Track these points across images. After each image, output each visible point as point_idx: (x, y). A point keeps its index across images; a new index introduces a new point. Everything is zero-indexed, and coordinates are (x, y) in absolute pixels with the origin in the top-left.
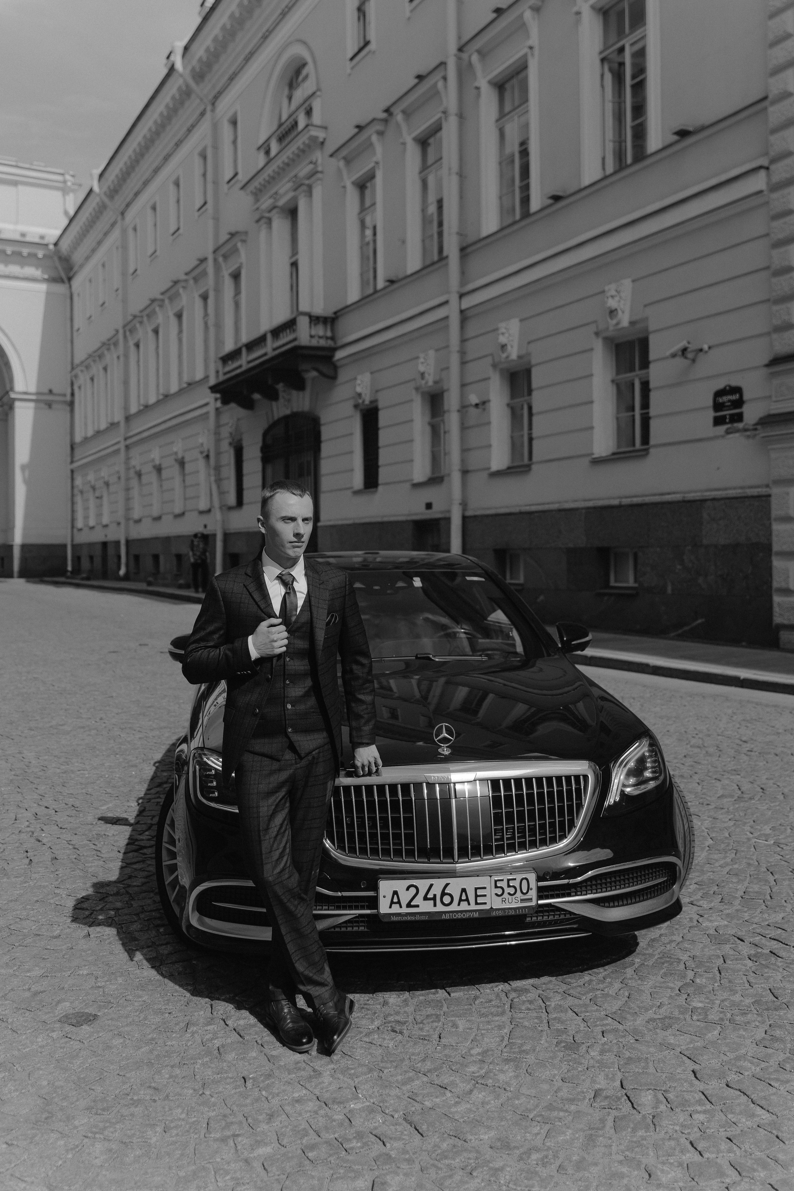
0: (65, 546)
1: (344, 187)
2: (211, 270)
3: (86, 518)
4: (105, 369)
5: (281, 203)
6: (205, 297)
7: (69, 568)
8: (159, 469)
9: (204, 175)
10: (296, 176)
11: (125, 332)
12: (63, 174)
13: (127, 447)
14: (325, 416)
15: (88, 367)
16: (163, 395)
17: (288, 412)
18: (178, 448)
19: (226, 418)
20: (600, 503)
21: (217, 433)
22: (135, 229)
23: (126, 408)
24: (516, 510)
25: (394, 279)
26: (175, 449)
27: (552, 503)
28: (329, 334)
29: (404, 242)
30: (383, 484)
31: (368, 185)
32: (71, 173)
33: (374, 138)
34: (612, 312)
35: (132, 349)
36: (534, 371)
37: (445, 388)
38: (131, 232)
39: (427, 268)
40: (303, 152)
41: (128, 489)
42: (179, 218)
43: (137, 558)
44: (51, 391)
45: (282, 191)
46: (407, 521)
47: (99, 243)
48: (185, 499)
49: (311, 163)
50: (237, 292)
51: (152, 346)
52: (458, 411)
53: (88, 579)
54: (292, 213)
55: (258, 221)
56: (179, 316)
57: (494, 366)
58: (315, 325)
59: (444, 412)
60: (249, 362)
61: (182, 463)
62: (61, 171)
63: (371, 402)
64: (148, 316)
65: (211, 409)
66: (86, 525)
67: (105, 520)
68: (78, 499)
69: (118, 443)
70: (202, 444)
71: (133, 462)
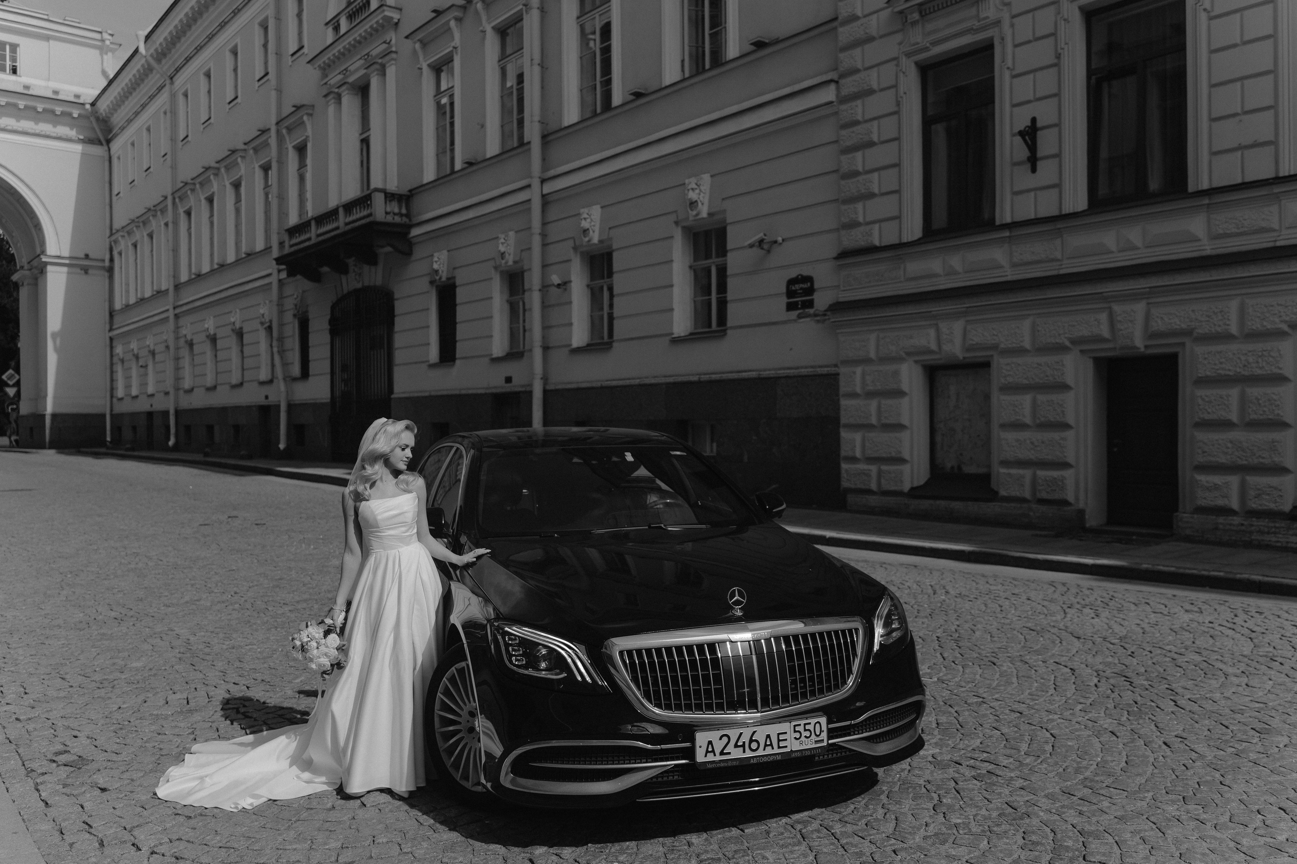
0: (104, 416)
1: (420, 69)
2: (273, 141)
3: (128, 387)
4: (151, 236)
5: (351, 79)
6: (266, 168)
7: (108, 439)
8: (213, 339)
9: (265, 46)
10: (368, 54)
11: (174, 199)
12: (101, 33)
13: (177, 316)
14: (400, 291)
15: (129, 233)
16: (218, 264)
17: (359, 286)
18: (236, 318)
19: (289, 290)
20: (680, 379)
21: (280, 305)
22: (186, 95)
23: (176, 275)
24: (599, 384)
25: (474, 161)
26: (232, 320)
27: (634, 379)
28: (404, 211)
29: (483, 126)
30: (459, 358)
31: (444, 68)
32: (110, 32)
33: (452, 23)
34: (693, 204)
35: (183, 217)
36: (615, 255)
37: (526, 268)
38: (181, 99)
39: (505, 153)
40: (376, 31)
41: (177, 359)
42: (236, 87)
43: (188, 428)
44: (87, 256)
45: (352, 68)
46: (486, 394)
47: (144, 106)
48: (243, 369)
49: (385, 42)
50: (302, 165)
51: (205, 214)
52: (540, 290)
53: (133, 449)
54: (363, 90)
55: (326, 96)
56: (237, 186)
57: (575, 248)
58: (390, 201)
59: (524, 291)
60: (318, 236)
61: (240, 334)
62: (100, 30)
63: (448, 279)
64: (201, 184)
65: (274, 279)
66: (128, 395)
67: (150, 390)
68: (119, 368)
69: (168, 310)
70: (263, 315)
71: (184, 331)
